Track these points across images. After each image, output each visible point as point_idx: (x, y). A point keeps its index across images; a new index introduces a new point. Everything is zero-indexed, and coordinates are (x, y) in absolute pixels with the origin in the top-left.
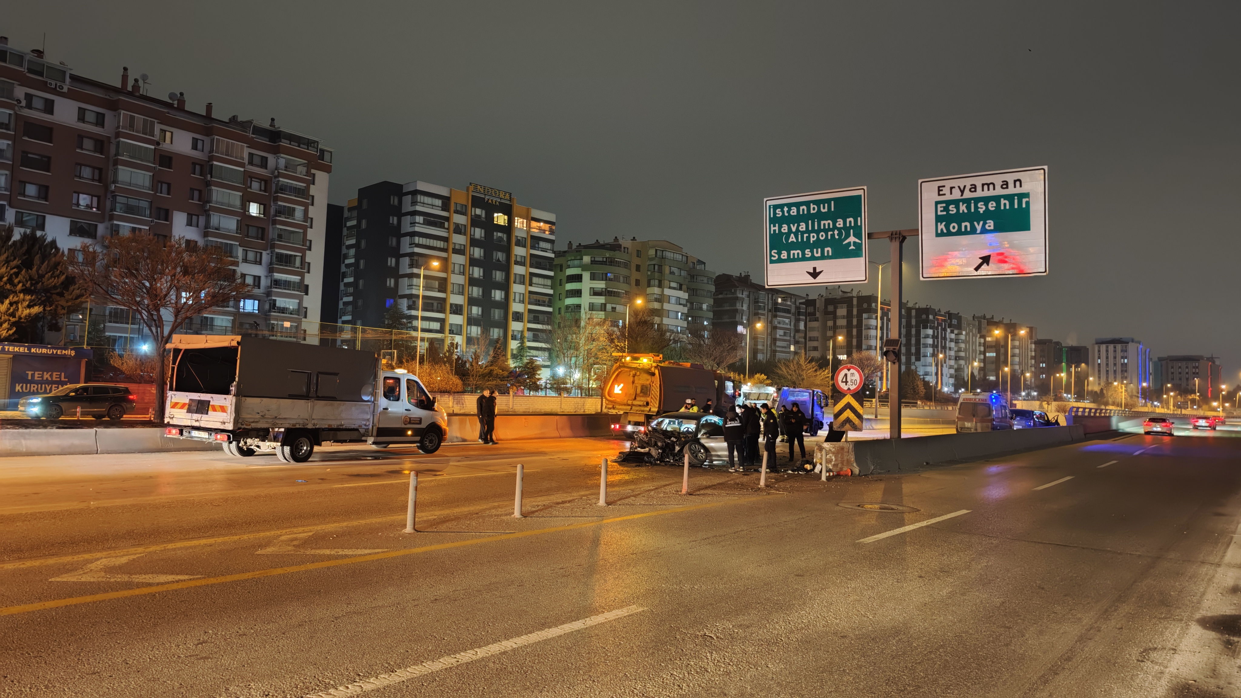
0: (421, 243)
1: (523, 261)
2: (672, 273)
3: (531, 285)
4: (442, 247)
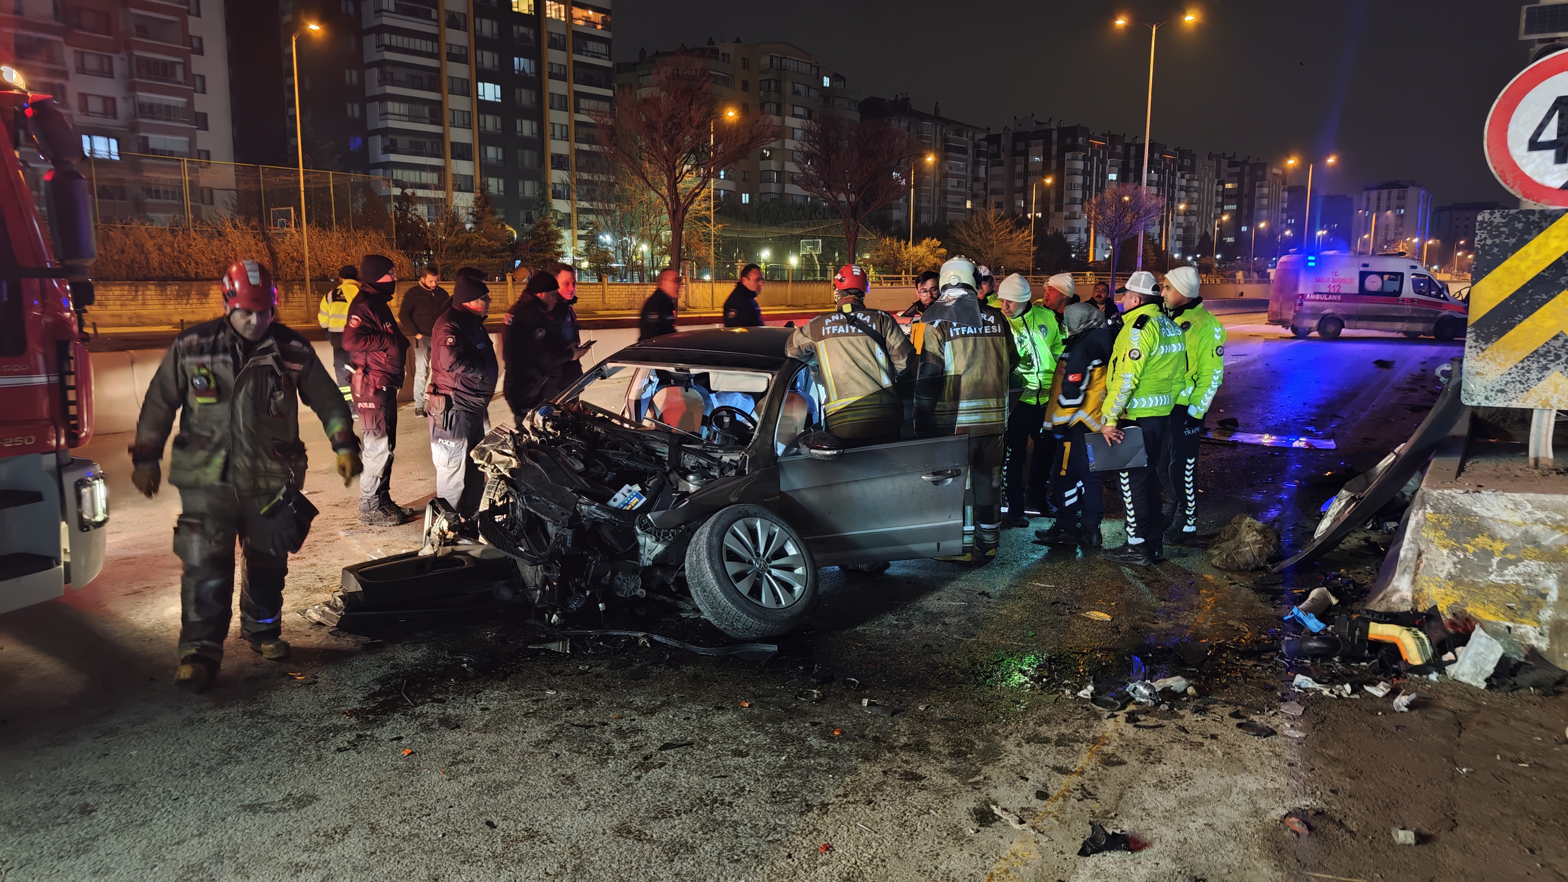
0: (394, 43)
1: (563, 72)
2: (796, 93)
3: (577, 110)
4: (430, 50)
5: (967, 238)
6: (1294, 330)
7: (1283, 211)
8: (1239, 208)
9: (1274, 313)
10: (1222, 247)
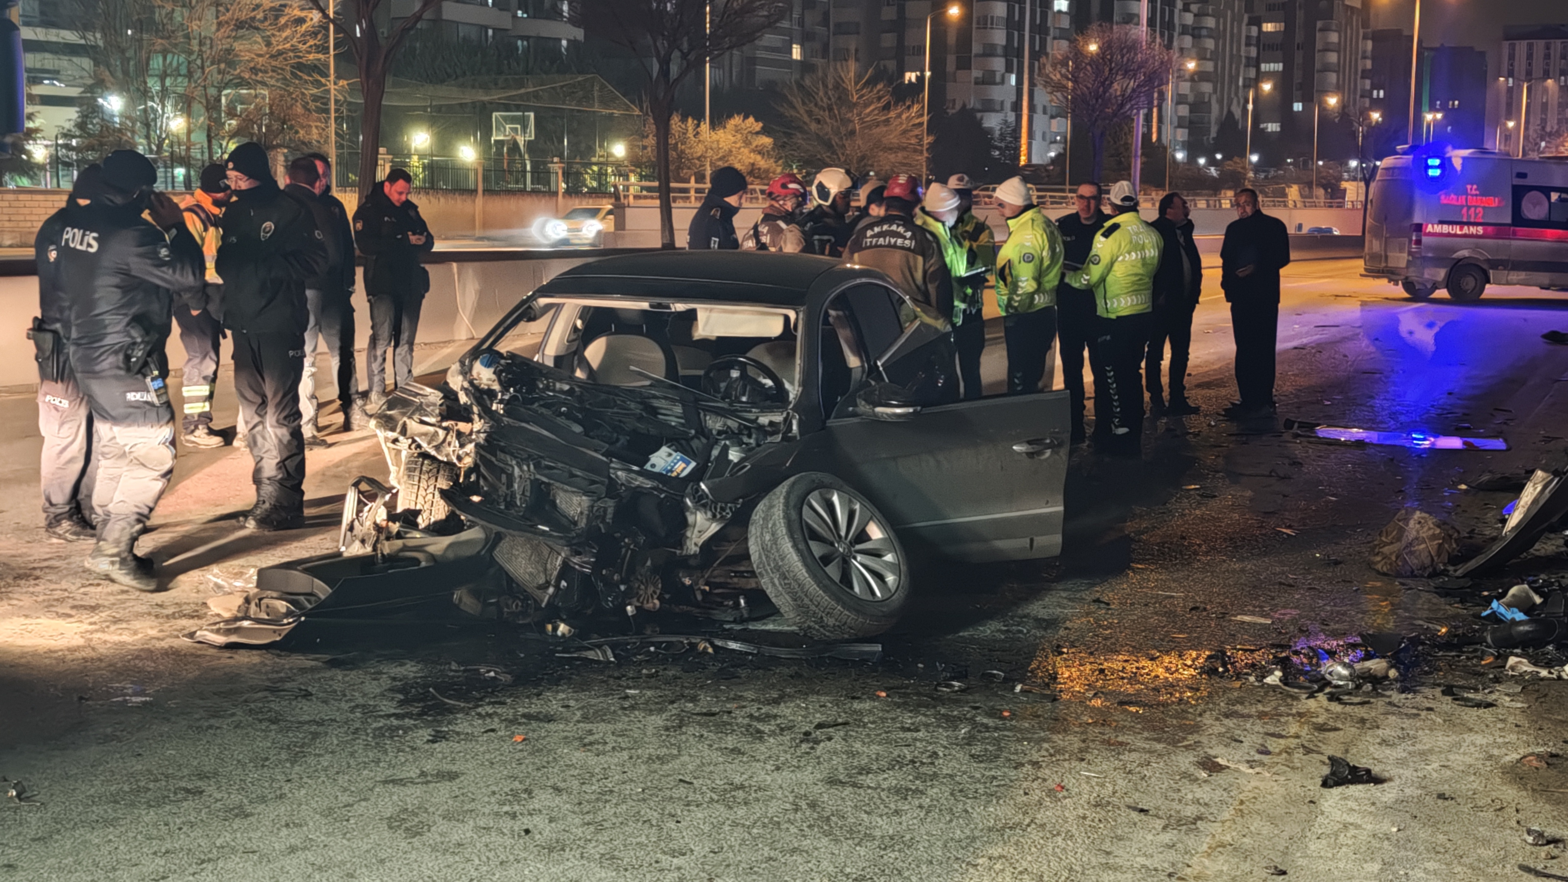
5: (806, 118)
6: (1408, 286)
7: (1365, 74)
8: (1288, 66)
9: (1374, 257)
10: (1261, 141)
